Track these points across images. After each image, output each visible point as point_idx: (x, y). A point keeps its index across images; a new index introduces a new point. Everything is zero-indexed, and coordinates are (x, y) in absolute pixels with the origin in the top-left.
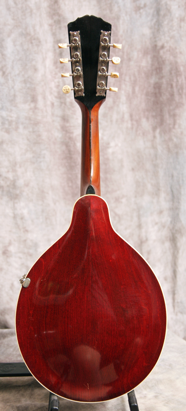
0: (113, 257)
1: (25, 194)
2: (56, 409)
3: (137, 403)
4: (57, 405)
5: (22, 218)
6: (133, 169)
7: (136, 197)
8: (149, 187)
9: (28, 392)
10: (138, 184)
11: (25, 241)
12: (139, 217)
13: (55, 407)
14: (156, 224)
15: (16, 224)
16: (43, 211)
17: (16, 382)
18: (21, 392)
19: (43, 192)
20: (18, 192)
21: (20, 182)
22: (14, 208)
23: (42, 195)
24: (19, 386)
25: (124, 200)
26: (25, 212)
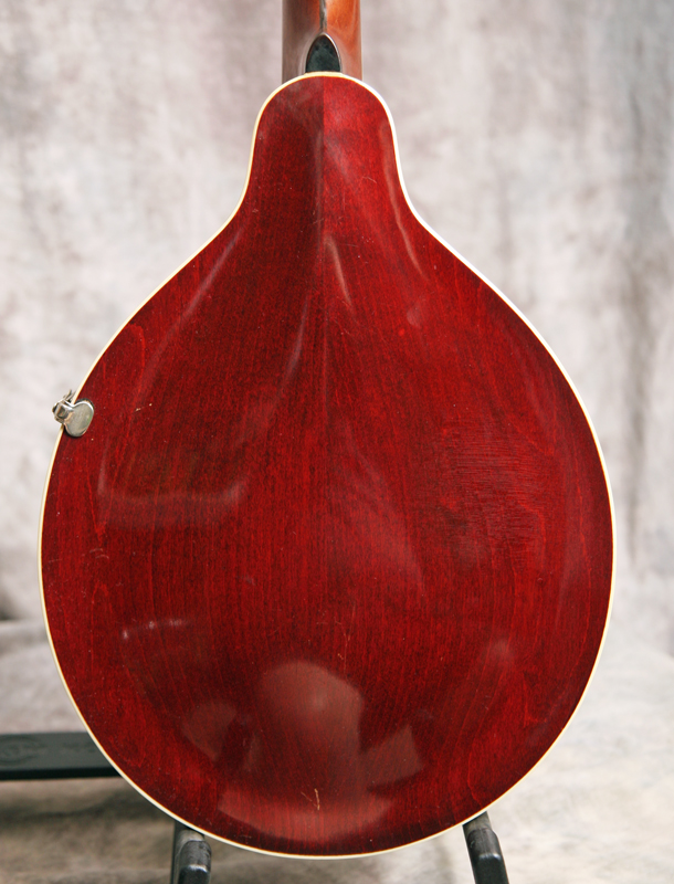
0: (412, 318)
1: (63, 111)
2: (199, 871)
3: (499, 852)
4: (205, 859)
5: (56, 208)
6: (483, 25)
7: (492, 134)
8: (546, 94)
9: (95, 833)
10: (501, 80)
11: (70, 297)
12: (505, 213)
13: (194, 867)
14: (571, 238)
15: (35, 229)
16: (135, 182)
17: (49, 801)
18: (67, 836)
19: (133, 104)
20: (36, 103)
21: (45, 64)
22: (24, 169)
23: (129, 116)
24: (60, 816)
25: (446, 148)
26: (67, 183)
